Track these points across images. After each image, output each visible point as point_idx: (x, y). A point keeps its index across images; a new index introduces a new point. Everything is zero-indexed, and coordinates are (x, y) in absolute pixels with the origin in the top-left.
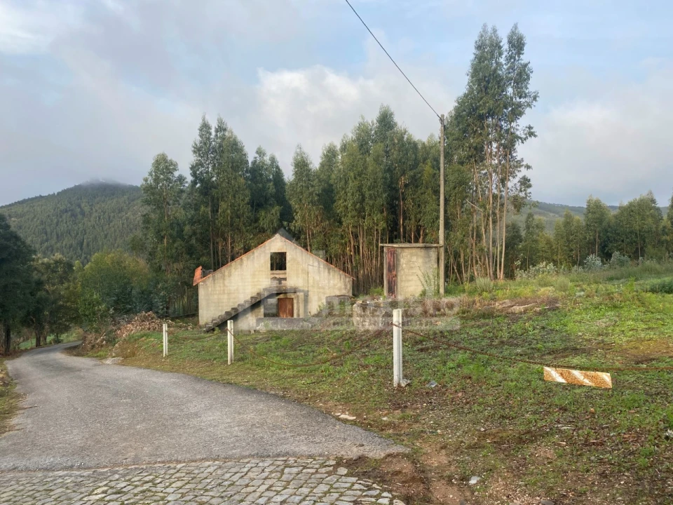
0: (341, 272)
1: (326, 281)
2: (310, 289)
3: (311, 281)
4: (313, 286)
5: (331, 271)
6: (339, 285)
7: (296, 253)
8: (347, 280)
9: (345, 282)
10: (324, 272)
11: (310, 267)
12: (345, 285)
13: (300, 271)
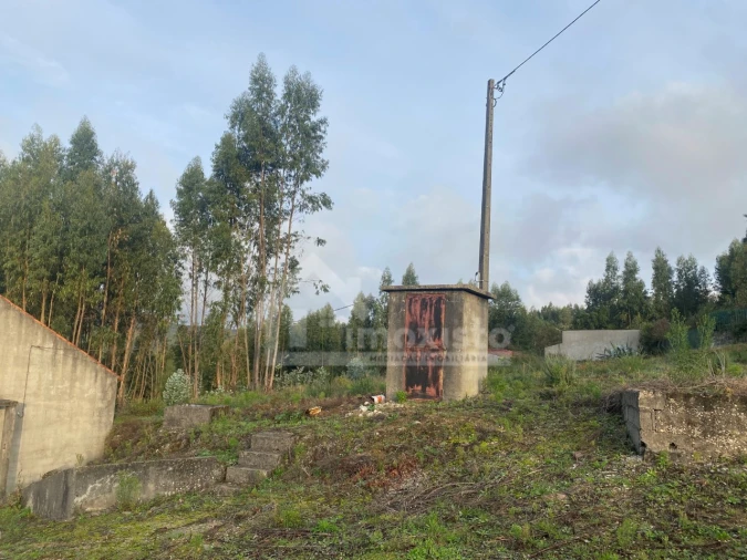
0: (99, 366)
1: (67, 384)
2: (30, 399)
3: (33, 383)
4: (36, 395)
5: (79, 362)
6: (92, 391)
7: (7, 317)
8: (109, 381)
9: (103, 386)
10: (65, 364)
11: (36, 352)
12: (104, 392)
13: (11, 360)
